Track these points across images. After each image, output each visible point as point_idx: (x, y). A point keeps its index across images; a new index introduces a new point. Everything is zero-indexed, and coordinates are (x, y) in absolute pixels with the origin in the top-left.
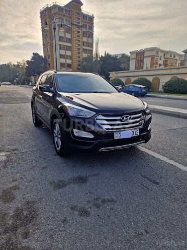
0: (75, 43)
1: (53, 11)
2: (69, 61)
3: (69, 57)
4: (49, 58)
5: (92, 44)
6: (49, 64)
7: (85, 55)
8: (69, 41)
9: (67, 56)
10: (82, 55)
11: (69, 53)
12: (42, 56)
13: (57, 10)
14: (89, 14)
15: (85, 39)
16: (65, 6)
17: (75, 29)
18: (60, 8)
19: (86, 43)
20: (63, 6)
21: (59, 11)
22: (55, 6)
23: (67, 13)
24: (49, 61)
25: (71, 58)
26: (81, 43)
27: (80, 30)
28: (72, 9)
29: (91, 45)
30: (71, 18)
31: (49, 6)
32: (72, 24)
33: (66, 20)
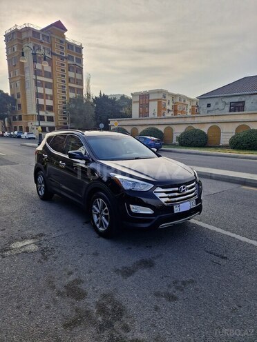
0: (58, 79)
1: (25, 36)
2: (49, 103)
3: (49, 97)
4: (19, 97)
5: (82, 81)
6: (20, 105)
7: (72, 95)
8: (50, 75)
9: (47, 95)
10: (68, 95)
11: (49, 92)
12: (7, 94)
13: (30, 35)
14: (76, 43)
15: (71, 74)
16: (42, 30)
17: (57, 61)
18: (35, 32)
19: (74, 79)
20: (39, 29)
21: (34, 36)
22: (27, 29)
23: (45, 39)
24: (20, 101)
25: (52, 98)
26: (66, 79)
27: (64, 62)
28: (52, 35)
29: (80, 82)
30: (51, 46)
31: (19, 28)
32: (53, 54)
33: (44, 48)
